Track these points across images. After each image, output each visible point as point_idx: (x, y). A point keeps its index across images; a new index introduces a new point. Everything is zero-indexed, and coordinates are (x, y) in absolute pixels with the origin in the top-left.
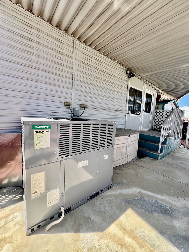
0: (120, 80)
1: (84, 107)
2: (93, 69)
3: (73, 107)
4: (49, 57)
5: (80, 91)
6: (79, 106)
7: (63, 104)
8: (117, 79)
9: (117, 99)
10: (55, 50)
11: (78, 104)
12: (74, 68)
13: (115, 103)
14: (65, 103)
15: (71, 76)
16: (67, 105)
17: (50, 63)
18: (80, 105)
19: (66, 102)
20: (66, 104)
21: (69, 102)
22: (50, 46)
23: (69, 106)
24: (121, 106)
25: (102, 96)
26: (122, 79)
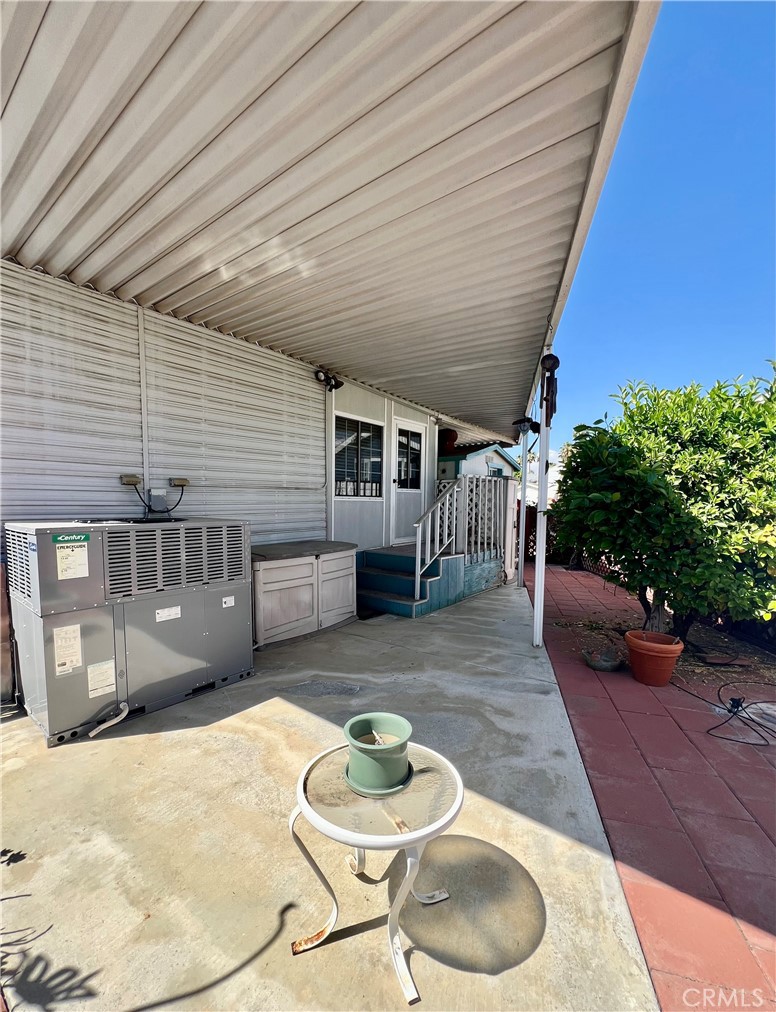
0: (296, 400)
1: (182, 486)
2: (204, 378)
3: (147, 488)
4: (68, 362)
5: (166, 441)
6: (167, 482)
7: (116, 483)
8: (285, 398)
9: (292, 455)
10: (85, 343)
11: (162, 477)
12: (143, 384)
13: (285, 468)
14: (121, 478)
15: (136, 405)
16: (130, 482)
17: (72, 377)
18: (170, 480)
19: (127, 476)
20: (125, 480)
21: (134, 476)
22: (70, 333)
23: (135, 485)
24: (307, 475)
25: (239, 449)
26: (302, 397)
